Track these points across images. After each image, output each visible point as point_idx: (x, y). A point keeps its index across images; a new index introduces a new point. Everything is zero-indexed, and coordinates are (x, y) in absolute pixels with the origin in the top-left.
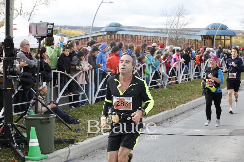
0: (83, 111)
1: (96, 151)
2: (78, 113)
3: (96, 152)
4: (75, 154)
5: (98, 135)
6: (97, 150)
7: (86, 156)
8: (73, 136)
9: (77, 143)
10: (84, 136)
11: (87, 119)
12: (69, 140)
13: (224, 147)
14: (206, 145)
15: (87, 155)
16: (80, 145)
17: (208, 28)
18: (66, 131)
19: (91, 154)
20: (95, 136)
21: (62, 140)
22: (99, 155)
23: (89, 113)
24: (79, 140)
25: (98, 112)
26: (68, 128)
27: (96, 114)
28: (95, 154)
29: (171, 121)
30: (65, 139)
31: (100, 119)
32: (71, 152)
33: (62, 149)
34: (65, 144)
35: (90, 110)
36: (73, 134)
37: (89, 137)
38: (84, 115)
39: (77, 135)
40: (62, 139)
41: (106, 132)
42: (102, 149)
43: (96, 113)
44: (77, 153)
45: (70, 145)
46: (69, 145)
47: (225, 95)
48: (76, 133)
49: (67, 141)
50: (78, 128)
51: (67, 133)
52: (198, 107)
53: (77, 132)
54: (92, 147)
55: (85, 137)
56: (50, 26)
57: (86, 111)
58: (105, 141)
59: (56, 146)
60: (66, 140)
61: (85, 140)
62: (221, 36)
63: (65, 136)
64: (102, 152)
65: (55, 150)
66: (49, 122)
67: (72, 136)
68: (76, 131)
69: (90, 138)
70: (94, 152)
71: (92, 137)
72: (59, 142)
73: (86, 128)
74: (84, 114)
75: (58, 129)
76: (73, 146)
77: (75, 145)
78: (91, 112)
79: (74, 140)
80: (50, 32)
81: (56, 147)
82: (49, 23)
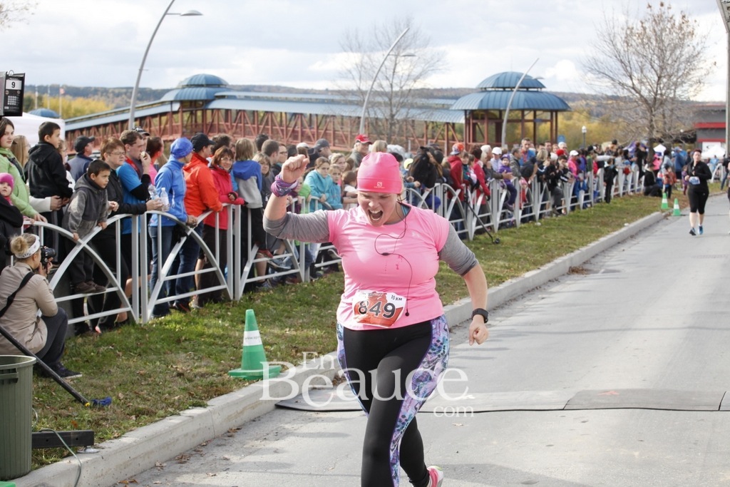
0: (116, 343)
1: (162, 467)
2: (102, 349)
3: (159, 468)
4: (97, 478)
5: (166, 416)
6: (165, 464)
7: (131, 482)
8: (89, 421)
9: (102, 445)
10: (123, 420)
11: (129, 367)
12: (77, 436)
13: (551, 447)
14: (495, 442)
15: (133, 478)
16: (111, 450)
17: (485, 88)
18: (67, 406)
19: (145, 475)
20: (157, 419)
21: (54, 434)
22: (170, 477)
23: (136, 349)
24: (107, 434)
25: (163, 347)
26: (74, 398)
27: (157, 352)
28: (158, 476)
30: (65, 431)
31: (167, 366)
32: (84, 473)
33: (55, 461)
34: (66, 448)
35: (138, 339)
36: (88, 414)
37: (138, 425)
38: (119, 355)
39: (102, 419)
40: (57, 432)
41: (188, 408)
42: (179, 459)
43: (156, 348)
44: (104, 473)
45: (81, 449)
46: (76, 449)
47: (543, 287)
48: (99, 413)
49: (70, 438)
50: (103, 396)
51: (69, 414)
52: (465, 325)
53: (99, 409)
54: (148, 454)
55: (126, 425)
56: (14, 85)
57: (126, 345)
58: (186, 435)
59: (37, 455)
60: (69, 433)
61: (127, 434)
62: (523, 110)
63: (64, 422)
64: (180, 471)
65: (37, 465)
66: (15, 380)
67: (84, 423)
68: (98, 406)
69: (141, 426)
70: (156, 471)
71: (146, 425)
72: (47, 440)
73: (127, 395)
74: (121, 354)
75: (41, 399)
76: (90, 453)
77: (96, 450)
78: (143, 347)
79: (93, 433)
80: (13, 100)
81: (39, 458)
82: (11, 74)
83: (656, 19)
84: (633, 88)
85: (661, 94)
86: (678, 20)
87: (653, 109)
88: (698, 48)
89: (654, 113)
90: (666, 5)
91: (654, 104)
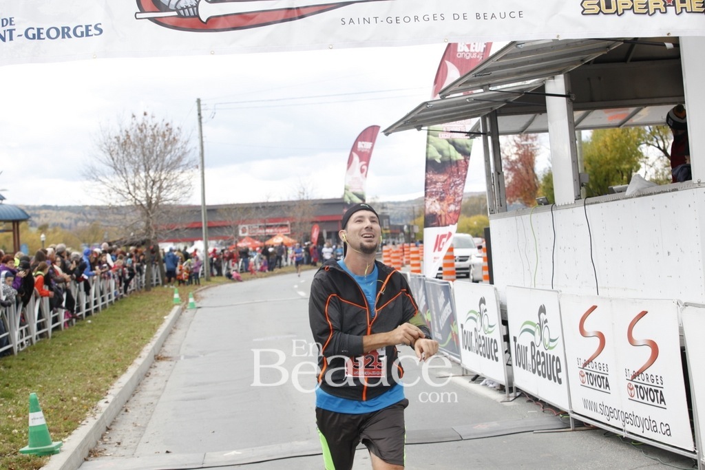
29: (119, 444)
83: (141, 127)
84: (130, 193)
85: (156, 197)
86: (162, 128)
87: (149, 212)
88: (179, 154)
89: (151, 216)
90: (149, 114)
91: (150, 208)
